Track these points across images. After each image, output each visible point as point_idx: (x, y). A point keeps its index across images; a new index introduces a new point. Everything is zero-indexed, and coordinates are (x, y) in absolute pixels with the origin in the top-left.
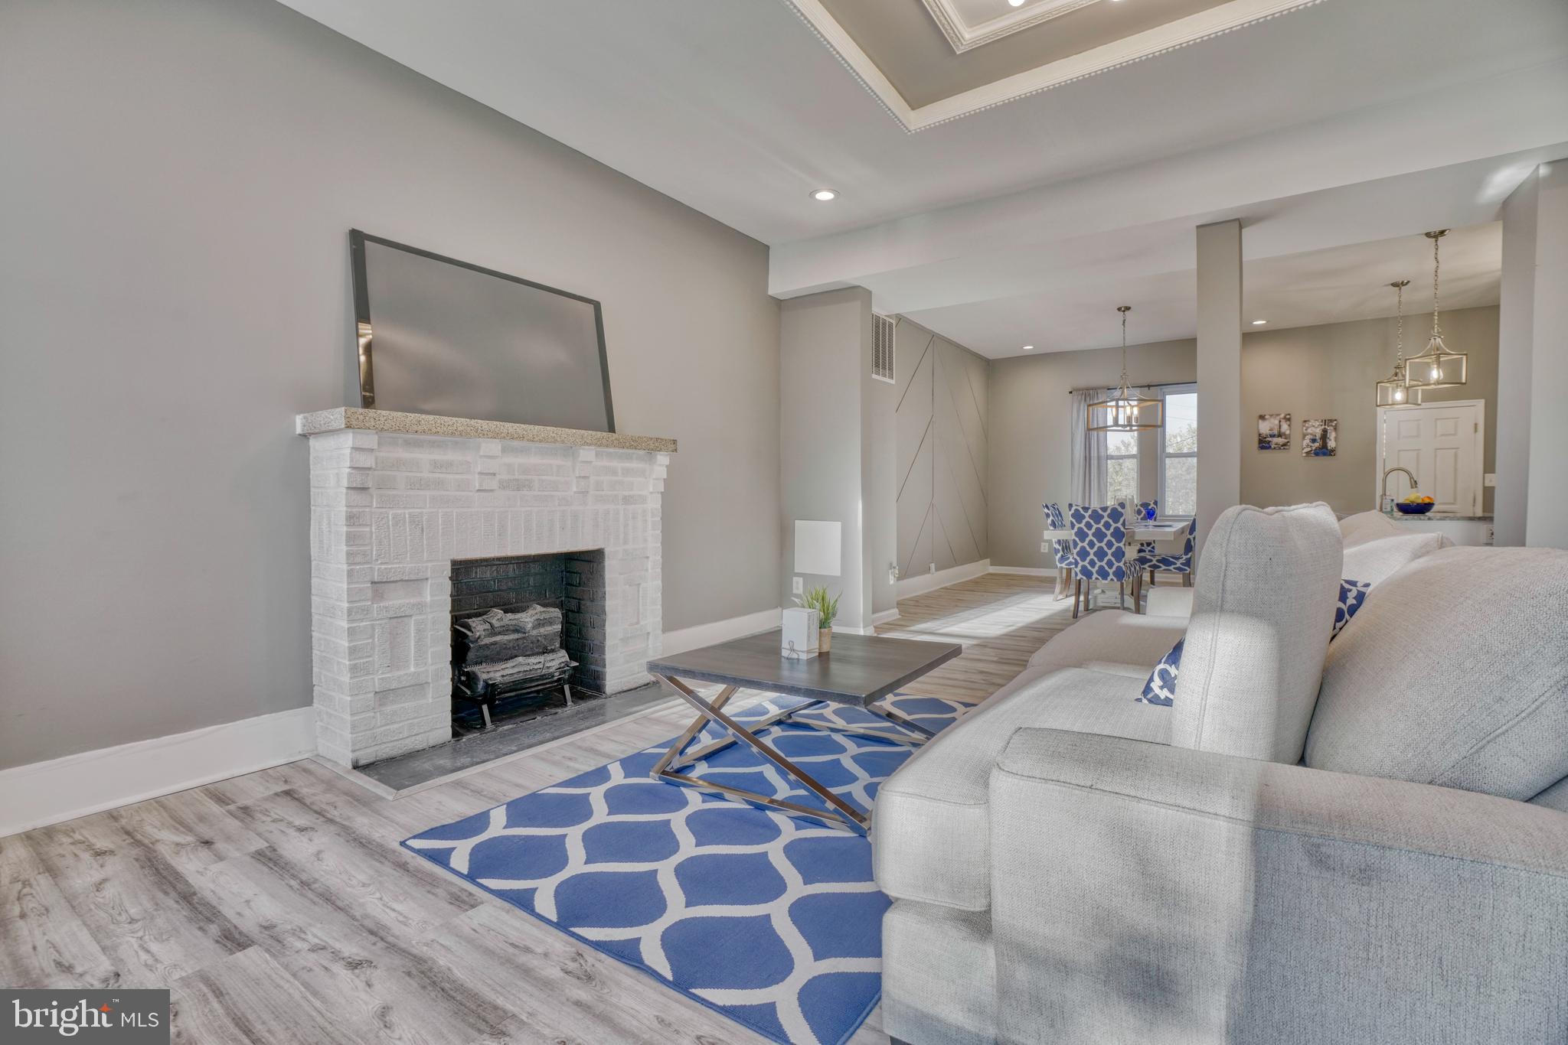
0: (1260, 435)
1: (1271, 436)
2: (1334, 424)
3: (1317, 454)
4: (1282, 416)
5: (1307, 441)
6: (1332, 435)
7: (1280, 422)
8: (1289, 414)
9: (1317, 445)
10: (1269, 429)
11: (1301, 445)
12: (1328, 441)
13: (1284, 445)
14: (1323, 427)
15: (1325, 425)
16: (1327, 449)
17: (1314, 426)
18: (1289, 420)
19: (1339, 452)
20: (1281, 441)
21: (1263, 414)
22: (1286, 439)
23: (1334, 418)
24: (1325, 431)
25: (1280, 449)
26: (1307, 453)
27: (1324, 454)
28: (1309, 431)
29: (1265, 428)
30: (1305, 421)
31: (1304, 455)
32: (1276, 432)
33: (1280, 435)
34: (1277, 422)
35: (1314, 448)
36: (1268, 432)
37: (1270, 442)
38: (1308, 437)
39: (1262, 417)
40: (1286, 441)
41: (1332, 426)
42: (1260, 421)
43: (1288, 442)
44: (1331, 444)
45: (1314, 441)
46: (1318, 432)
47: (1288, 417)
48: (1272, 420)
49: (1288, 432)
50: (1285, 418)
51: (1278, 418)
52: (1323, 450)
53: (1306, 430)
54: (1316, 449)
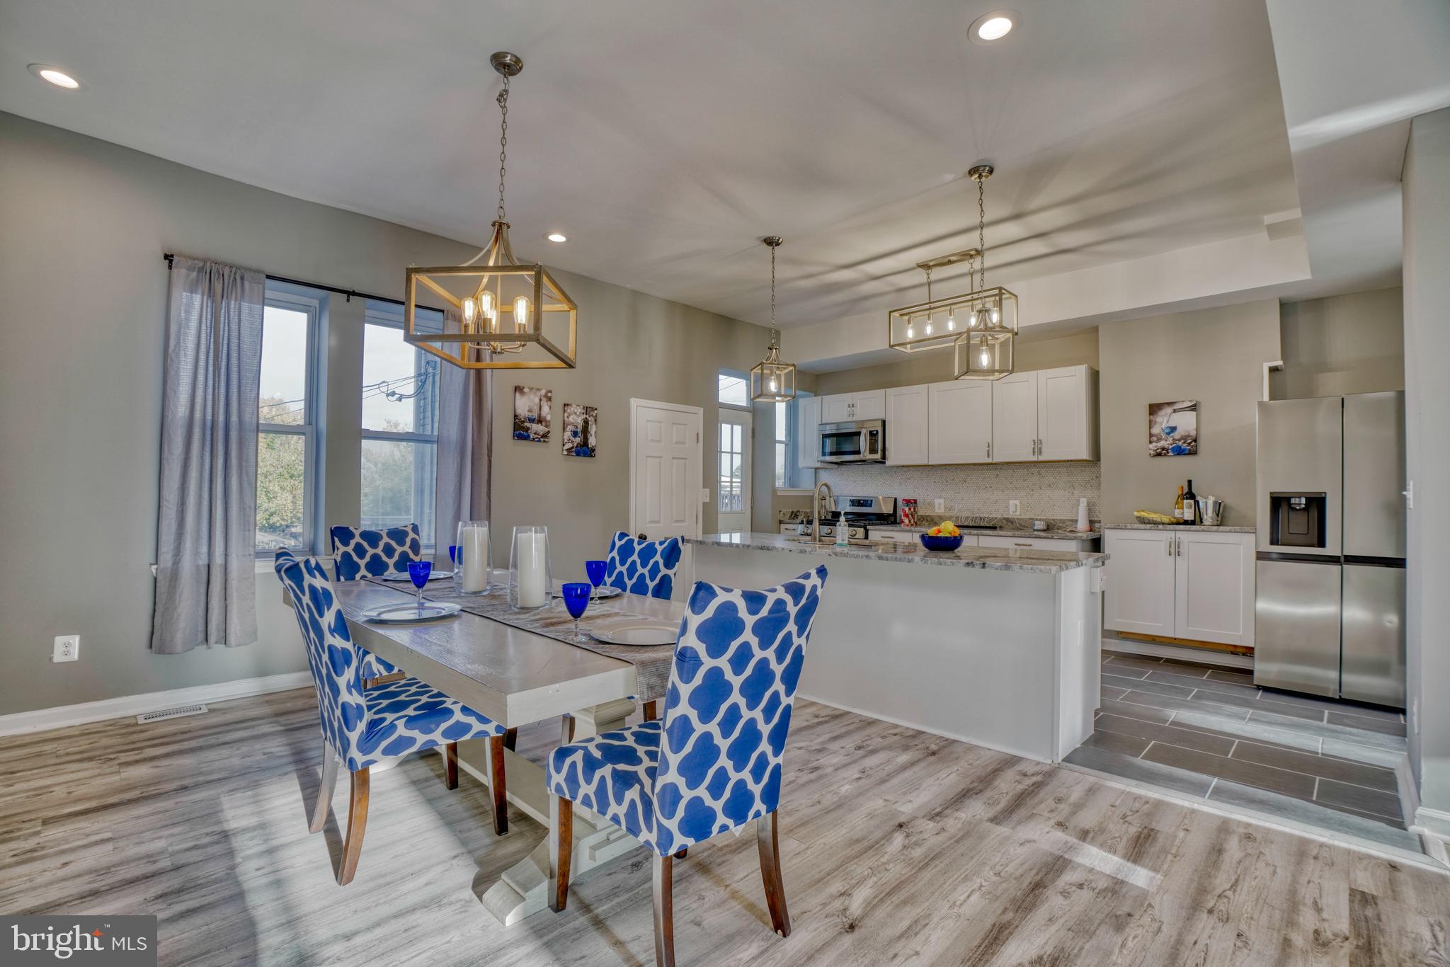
0: (516, 416)
1: (531, 420)
2: (594, 415)
3: (578, 454)
4: (543, 392)
5: (568, 434)
6: (593, 429)
7: (541, 400)
8: (551, 392)
9: (578, 440)
10: (527, 409)
11: (561, 439)
12: (589, 436)
13: (545, 436)
14: (585, 416)
15: (586, 414)
16: (588, 448)
17: (575, 413)
18: (549, 399)
19: (597, 452)
20: (540, 428)
21: (522, 385)
22: (546, 426)
23: (595, 407)
24: (586, 422)
25: (540, 441)
26: (569, 450)
27: (586, 455)
28: (571, 419)
29: (524, 405)
30: (568, 405)
31: (565, 453)
32: (535, 415)
33: (540, 421)
34: (537, 400)
35: (575, 444)
36: (527, 414)
37: (528, 428)
38: (570, 428)
39: (518, 389)
40: (547, 430)
41: (592, 416)
42: (517, 394)
43: (549, 432)
44: (592, 441)
45: (575, 434)
46: (580, 421)
47: (549, 395)
48: (532, 396)
49: (548, 418)
50: (546, 396)
51: (539, 394)
52: (584, 450)
53: (568, 417)
54: (577, 447)
